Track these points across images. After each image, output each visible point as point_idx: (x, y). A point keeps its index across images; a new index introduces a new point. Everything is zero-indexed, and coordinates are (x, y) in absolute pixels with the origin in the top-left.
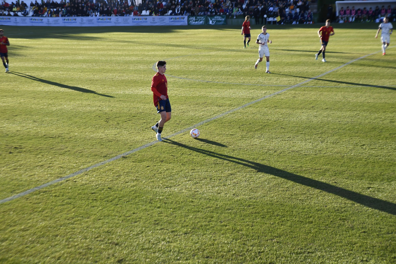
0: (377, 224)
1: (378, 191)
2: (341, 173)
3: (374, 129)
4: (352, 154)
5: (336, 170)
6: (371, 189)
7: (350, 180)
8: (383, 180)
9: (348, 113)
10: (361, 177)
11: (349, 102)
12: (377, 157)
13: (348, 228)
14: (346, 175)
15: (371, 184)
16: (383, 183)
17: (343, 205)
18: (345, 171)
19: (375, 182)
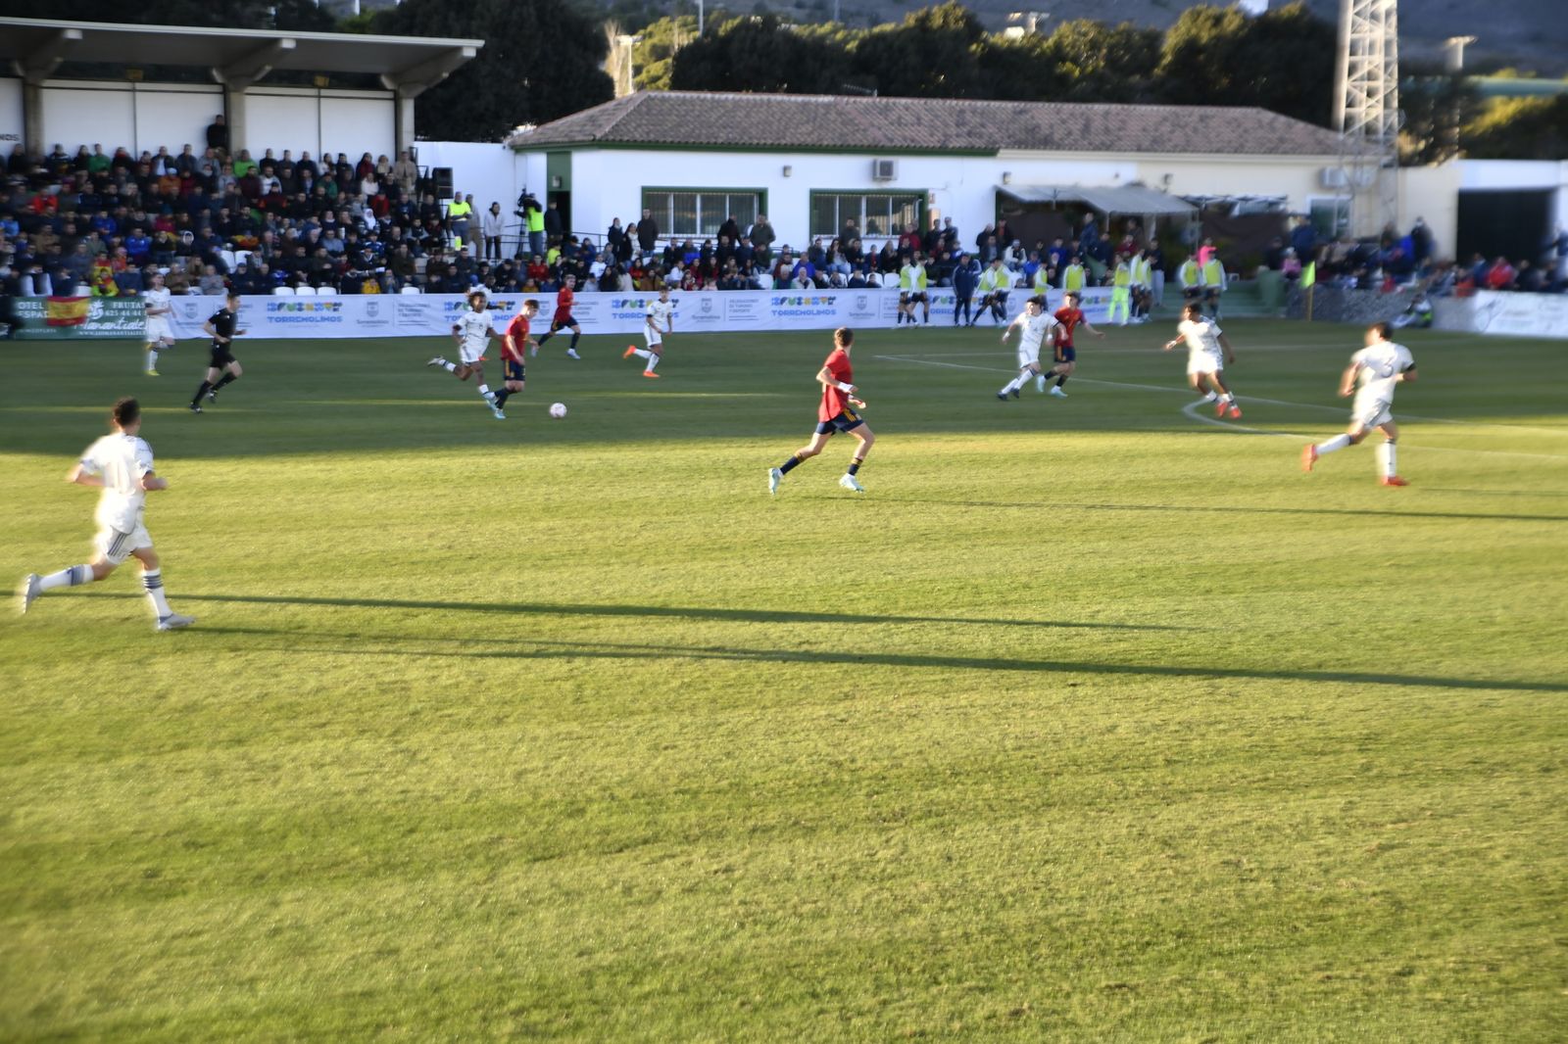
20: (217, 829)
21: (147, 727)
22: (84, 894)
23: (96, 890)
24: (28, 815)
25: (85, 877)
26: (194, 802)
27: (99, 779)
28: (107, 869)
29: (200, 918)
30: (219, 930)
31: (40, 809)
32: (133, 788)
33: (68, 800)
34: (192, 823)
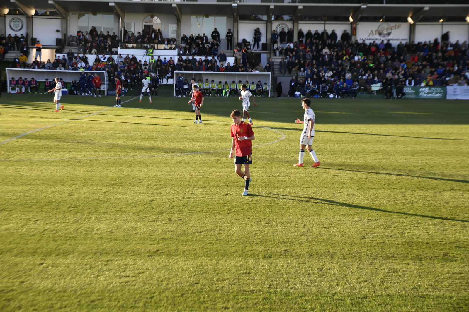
0: (49, 300)
1: (52, 267)
2: (10, 251)
3: (50, 203)
4: (24, 230)
5: (3, 247)
6: (44, 265)
7: (20, 257)
8: (58, 255)
9: (20, 188)
10: (34, 253)
11: (22, 176)
12: (52, 232)
13: (14, 308)
14: (15, 252)
15: (44, 260)
16: (59, 258)
17: (9, 285)
18: (14, 249)
19: (50, 257)
20: (465, 243)
21: (442, 211)
22: (425, 257)
23: (429, 256)
24: (408, 233)
25: (425, 253)
26: (458, 234)
27: (429, 225)
28: (432, 251)
29: (461, 269)
30: (467, 273)
31: (412, 232)
32: (438, 229)
33: (419, 230)
34: (458, 241)
